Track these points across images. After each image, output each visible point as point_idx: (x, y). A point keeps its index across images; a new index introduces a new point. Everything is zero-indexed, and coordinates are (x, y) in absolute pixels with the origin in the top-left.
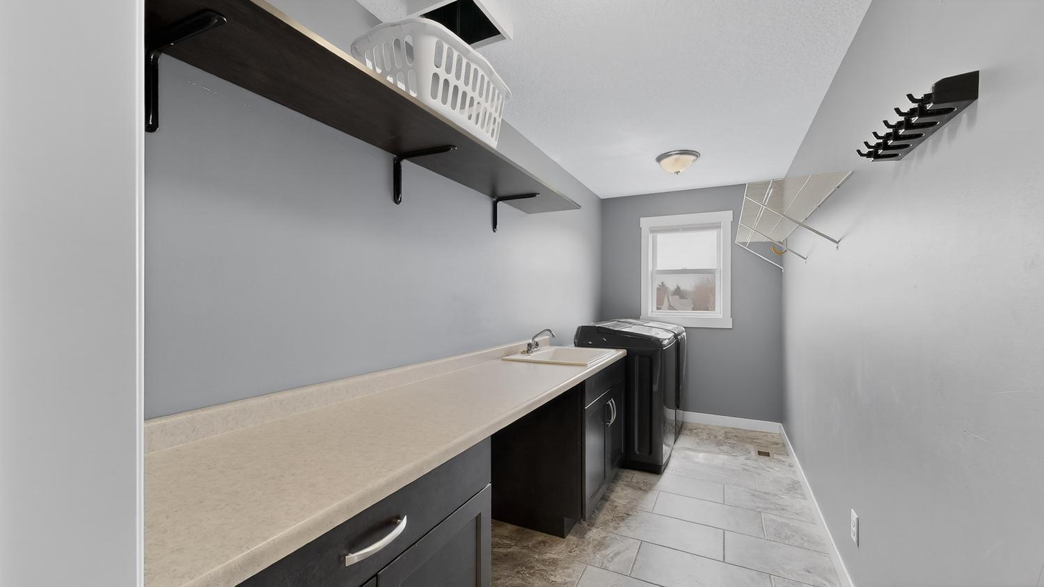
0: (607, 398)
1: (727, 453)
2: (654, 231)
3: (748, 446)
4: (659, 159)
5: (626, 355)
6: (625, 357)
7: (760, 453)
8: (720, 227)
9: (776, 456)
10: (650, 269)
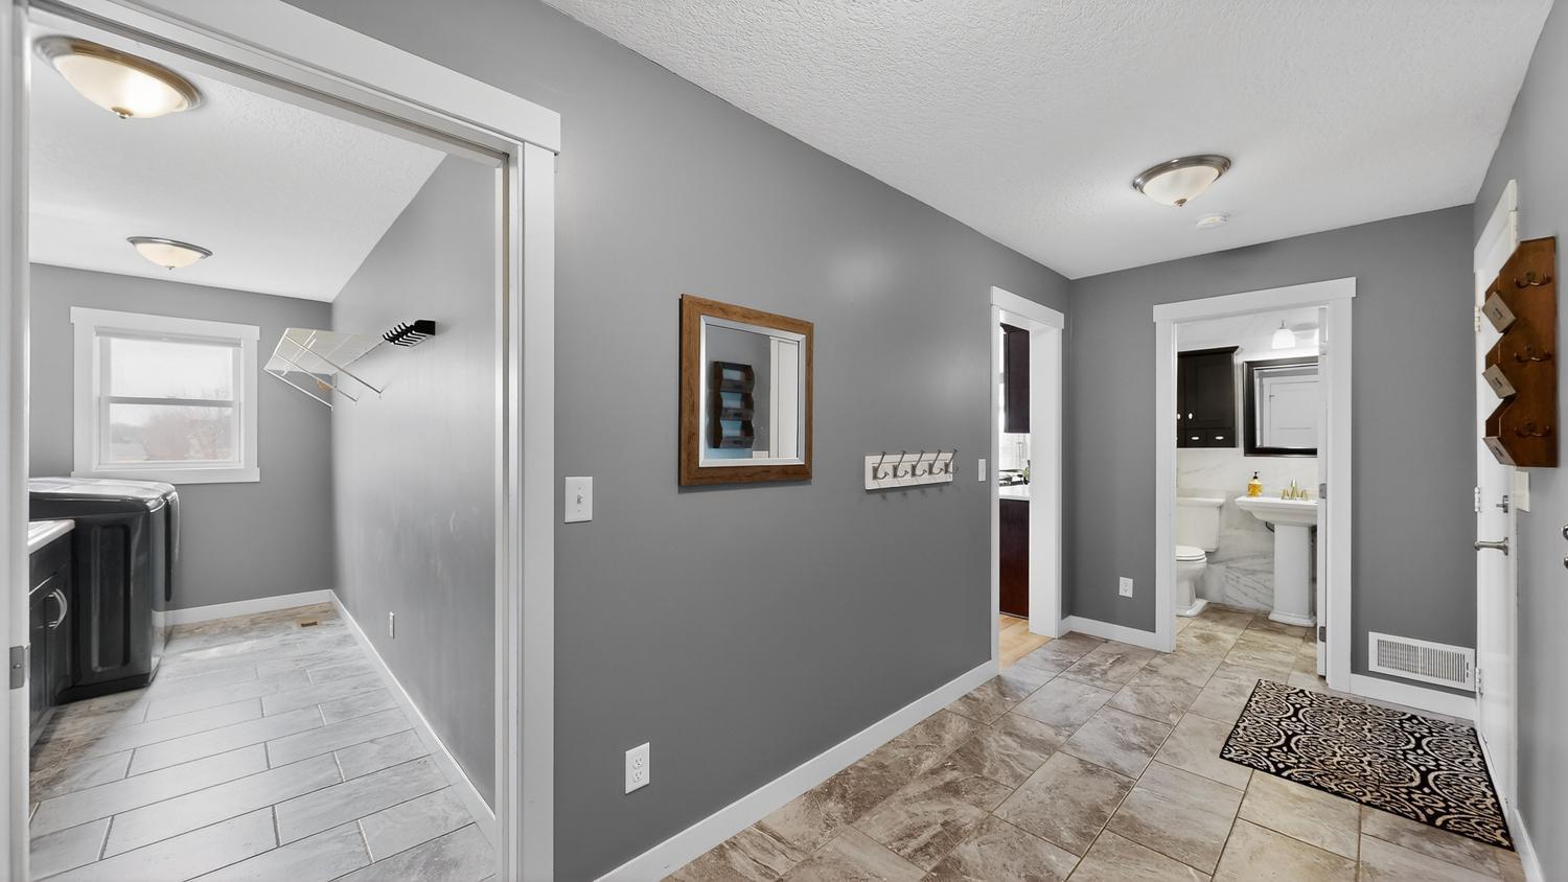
0: (51, 587)
1: (257, 637)
2: (105, 332)
3: (288, 623)
4: (134, 241)
5: (73, 527)
6: (72, 530)
7: (303, 625)
8: (239, 345)
9: (324, 623)
10: (96, 392)
